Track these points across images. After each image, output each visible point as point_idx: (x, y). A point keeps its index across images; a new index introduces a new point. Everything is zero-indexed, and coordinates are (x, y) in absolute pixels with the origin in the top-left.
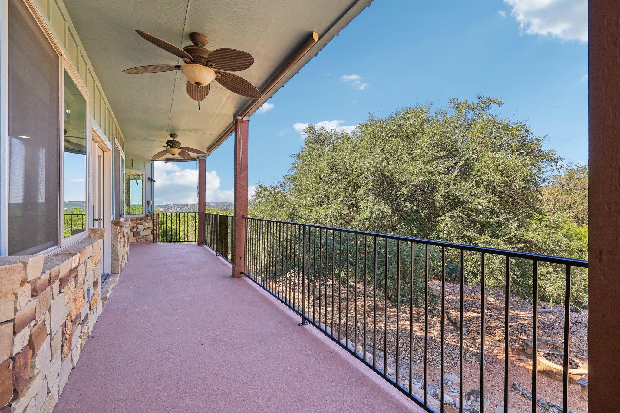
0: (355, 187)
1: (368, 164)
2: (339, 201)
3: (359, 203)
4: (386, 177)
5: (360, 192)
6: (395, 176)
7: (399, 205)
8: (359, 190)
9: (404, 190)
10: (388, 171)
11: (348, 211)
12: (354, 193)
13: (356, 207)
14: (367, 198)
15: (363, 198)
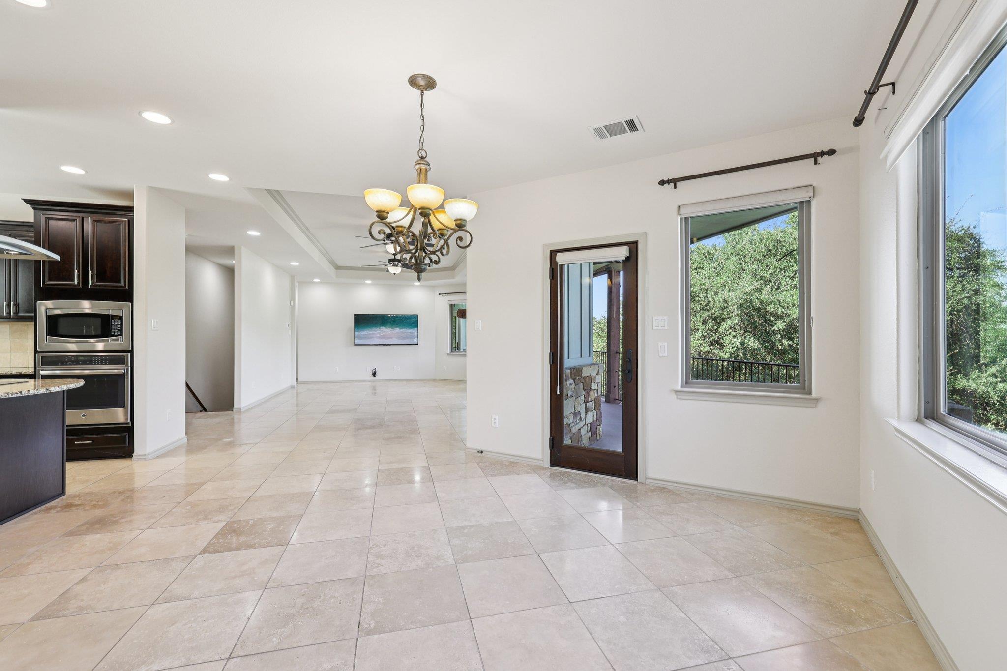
0: (718, 320)
1: (734, 297)
2: (697, 337)
3: (723, 339)
4: (758, 310)
5: (724, 326)
6: (768, 308)
7: (773, 344)
8: (722, 324)
9: (780, 325)
10: (761, 302)
11: (709, 348)
12: (716, 327)
13: (718, 344)
14: (734, 334)
15: (728, 333)
